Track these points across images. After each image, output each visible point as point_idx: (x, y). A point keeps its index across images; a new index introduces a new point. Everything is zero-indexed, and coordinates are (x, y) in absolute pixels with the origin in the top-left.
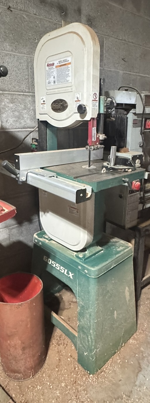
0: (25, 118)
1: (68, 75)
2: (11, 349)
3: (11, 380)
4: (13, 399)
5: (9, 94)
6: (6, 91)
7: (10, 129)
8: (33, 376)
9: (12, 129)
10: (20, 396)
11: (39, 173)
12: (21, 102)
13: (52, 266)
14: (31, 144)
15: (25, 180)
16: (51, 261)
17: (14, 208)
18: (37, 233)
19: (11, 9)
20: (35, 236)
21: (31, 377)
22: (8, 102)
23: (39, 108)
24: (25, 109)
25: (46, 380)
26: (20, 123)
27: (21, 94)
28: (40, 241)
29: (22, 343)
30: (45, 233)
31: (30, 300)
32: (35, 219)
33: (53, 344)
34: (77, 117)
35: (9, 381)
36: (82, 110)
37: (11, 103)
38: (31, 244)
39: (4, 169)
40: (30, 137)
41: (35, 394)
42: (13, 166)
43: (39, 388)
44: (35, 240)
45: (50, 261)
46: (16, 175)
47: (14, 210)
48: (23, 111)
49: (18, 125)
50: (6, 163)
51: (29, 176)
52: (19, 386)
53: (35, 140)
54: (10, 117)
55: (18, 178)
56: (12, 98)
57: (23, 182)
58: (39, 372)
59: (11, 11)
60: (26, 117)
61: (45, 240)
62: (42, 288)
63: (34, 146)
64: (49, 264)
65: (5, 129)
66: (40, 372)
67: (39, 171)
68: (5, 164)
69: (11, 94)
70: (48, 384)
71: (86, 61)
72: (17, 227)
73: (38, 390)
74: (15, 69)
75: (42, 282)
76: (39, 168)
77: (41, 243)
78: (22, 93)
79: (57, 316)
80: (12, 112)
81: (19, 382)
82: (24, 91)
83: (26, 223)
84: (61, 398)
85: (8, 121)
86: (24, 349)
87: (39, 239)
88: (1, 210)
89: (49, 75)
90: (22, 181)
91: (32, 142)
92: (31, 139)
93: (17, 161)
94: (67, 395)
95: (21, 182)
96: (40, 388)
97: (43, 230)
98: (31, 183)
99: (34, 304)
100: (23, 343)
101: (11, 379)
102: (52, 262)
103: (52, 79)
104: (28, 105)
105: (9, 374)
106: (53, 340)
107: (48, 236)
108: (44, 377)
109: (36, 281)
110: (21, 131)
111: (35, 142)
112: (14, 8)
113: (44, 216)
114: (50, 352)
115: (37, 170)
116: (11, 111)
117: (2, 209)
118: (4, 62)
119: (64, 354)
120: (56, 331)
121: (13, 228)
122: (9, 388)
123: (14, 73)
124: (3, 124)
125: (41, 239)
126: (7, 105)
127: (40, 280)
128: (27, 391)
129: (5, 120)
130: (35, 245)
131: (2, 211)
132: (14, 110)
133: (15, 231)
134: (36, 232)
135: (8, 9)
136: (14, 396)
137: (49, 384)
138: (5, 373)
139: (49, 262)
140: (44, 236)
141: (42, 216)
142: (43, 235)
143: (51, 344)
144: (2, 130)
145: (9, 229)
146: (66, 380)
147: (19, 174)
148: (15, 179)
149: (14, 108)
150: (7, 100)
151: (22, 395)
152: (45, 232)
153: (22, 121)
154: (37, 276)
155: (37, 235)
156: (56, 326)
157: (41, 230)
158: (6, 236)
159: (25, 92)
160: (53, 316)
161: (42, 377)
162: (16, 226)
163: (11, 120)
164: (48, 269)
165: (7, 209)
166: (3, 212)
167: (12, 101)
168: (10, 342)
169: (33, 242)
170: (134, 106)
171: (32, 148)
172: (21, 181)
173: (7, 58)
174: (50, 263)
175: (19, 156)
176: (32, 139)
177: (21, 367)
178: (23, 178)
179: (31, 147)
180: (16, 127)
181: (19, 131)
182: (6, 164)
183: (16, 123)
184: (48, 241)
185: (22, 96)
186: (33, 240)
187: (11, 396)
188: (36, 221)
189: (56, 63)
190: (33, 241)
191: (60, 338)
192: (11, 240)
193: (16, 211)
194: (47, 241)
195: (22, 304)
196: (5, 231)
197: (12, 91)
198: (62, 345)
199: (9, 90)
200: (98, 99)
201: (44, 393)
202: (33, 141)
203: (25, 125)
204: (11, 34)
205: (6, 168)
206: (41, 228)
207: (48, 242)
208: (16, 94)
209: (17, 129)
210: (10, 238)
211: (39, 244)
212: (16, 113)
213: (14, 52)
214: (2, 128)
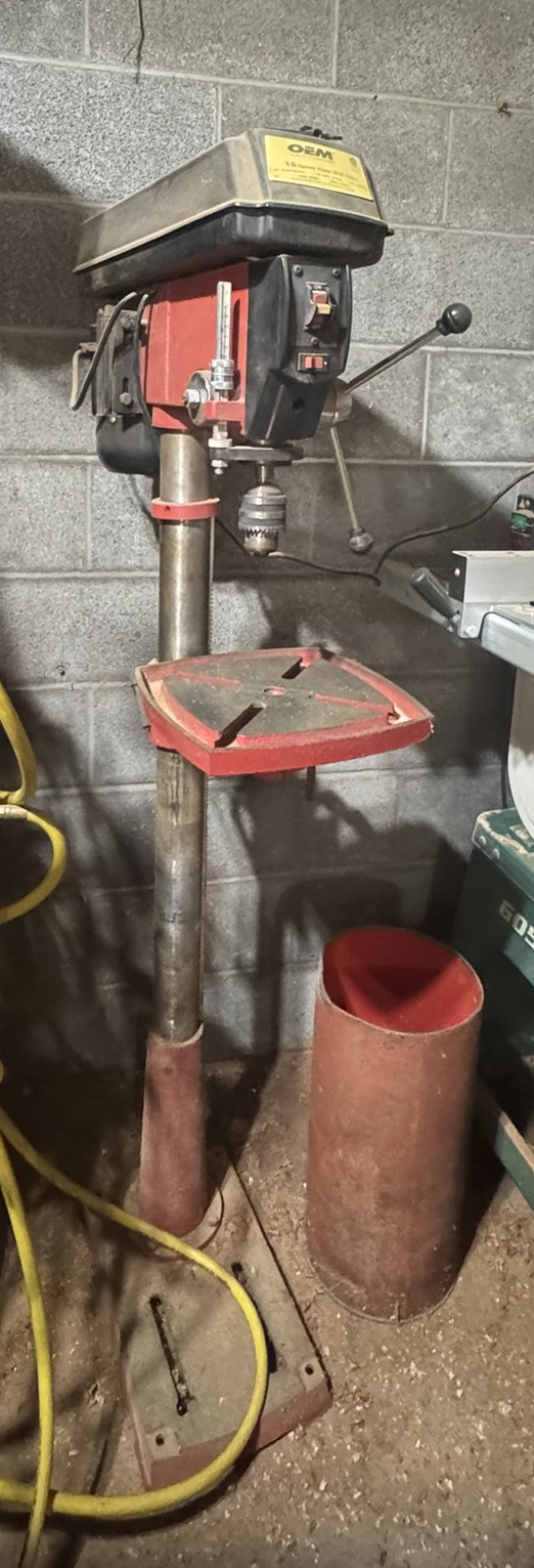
0: (507, 430)
2: (344, 1183)
3: (328, 1293)
4: (324, 1360)
5: (463, 354)
6: (459, 345)
7: (449, 460)
8: (400, 1318)
9: (458, 460)
10: (347, 1365)
11: (524, 619)
12: (497, 378)
13: (526, 943)
14: (514, 514)
15: (474, 634)
16: (525, 923)
17: (429, 715)
18: (488, 813)
19: (509, 110)
20: (482, 820)
21: (393, 1317)
22: (456, 379)
24: (508, 400)
25: (443, 1356)
26: (488, 443)
27: (504, 355)
28: (497, 843)
29: (381, 1176)
30: (517, 821)
31: (431, 1034)
32: (492, 765)
33: (488, 1238)
35: (318, 1294)
37: (466, 382)
38: (463, 847)
39: (414, 594)
40: (514, 493)
41: (398, 1386)
42: (444, 586)
43: (416, 1374)
44: (478, 834)
45: (521, 922)
46: (448, 614)
47: (424, 723)
48: (503, 407)
49: (478, 448)
50: (423, 575)
51: (490, 624)
52: (348, 1327)
53: (528, 503)
54: (457, 424)
55: (456, 627)
56: (473, 367)
57: (469, 641)
58: (424, 1316)
59: (509, 114)
60: (507, 426)
61: (515, 843)
62: (478, 1009)
63: (521, 522)
64: (518, 935)
65: (437, 460)
66: (429, 1316)
67: (523, 613)
68: (421, 578)
69: (471, 355)
70: (448, 1378)
72: (424, 775)
73: (412, 1379)
74: (494, 279)
75: (482, 990)
76: (527, 603)
77: (501, 853)
78: (507, 352)
79: (520, 1137)
80: (467, 408)
81: (352, 1313)
82: (514, 344)
83: (457, 769)
84: (489, 1452)
85: (450, 437)
86: (385, 1200)
87: (493, 833)
88: (390, 714)
90: (466, 637)
91: (518, 508)
92: (514, 498)
93: (457, 572)
94: (512, 1455)
95: (463, 639)
96: (420, 1374)
97: (513, 809)
98: (493, 649)
99: (444, 1056)
100: (385, 1178)
101: (326, 1288)
102: (527, 929)
104: (521, 386)
105: (322, 1267)
106: (492, 1224)
107: (528, 833)
108: (436, 1341)
109: (463, 980)
110: (486, 468)
111: (527, 508)
112: (518, 107)
113: (523, 763)
114: (473, 1264)
115: (518, 609)
116: (462, 406)
117: (392, 712)
118: (463, 262)
119: (526, 1296)
120: (506, 1195)
121: (412, 778)
122: (316, 1319)
123: (491, 291)
124: (433, 444)
125: (501, 838)
126: (455, 385)
127: (478, 978)
128: (374, 1360)
129: (441, 432)
130: (477, 853)
131: (391, 717)
132: (473, 402)
133: (415, 788)
134: (488, 810)
135: (501, 110)
136: (326, 1351)
137: (451, 1376)
138: (312, 1261)
139: (519, 926)
140: (512, 828)
141: (516, 763)
142: (512, 825)
143: (482, 1233)
144: (428, 463)
145: (398, 777)
146: (519, 1399)
147: (458, 612)
148: (443, 628)
149: (474, 396)
150: (457, 371)
151: (353, 1365)
152: (519, 817)
153: (493, 437)
154: (467, 963)
155: (488, 819)
156: (511, 1176)
157: (505, 806)
158: (386, 799)
159: (518, 348)
160: (503, 1131)
161: (433, 1338)
162: (423, 771)
163: (458, 434)
164: (511, 952)
165: (407, 712)
166: (395, 722)
167: (470, 376)
168: (346, 1156)
169: (470, 842)
171: (513, 527)
172: (462, 635)
173: (476, 248)
174: (521, 932)
175: (465, 558)
176: (520, 498)
177: (364, 1263)
178: (470, 630)
179: (512, 524)
180: (471, 454)
181: (477, 468)
182: (424, 579)
183: (475, 442)
184: (526, 852)
185: (504, 359)
186: (471, 836)
187: (318, 1346)
188: (493, 772)
190: (473, 839)
191: (519, 1227)
192: (400, 814)
193: (432, 726)
194: (522, 850)
195: (403, 1037)
196: (386, 779)
197: (475, 346)
198: (522, 1259)
199: (467, 343)
201: (429, 1402)
202: (522, 505)
203: (503, 451)
204: (498, 181)
205: (423, 590)
206: (508, 798)
207: (525, 855)
208: (486, 355)
209: (476, 460)
210: (396, 807)
211: (490, 852)
212: (481, 413)
213: (501, 231)
214: (429, 456)
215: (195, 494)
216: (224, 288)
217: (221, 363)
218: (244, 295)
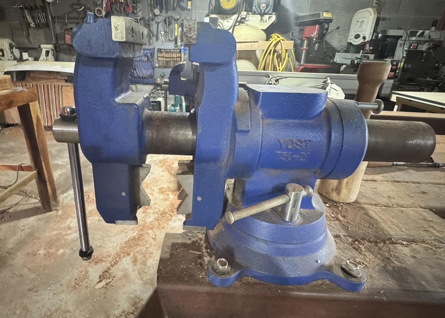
1: (363, 25)
15: (336, 61)
23: (350, 37)
24: (344, 38)
34: (362, 41)
36: (364, 38)
55: (334, 60)
60: (343, 42)
71: (369, 24)
82: (345, 30)
89: (356, 25)
93: (335, 55)
95: (334, 62)
98: (338, 62)
103: (357, 27)
148: (332, 61)
149: (339, 37)
163: (336, 43)
170: (401, 37)
189: (360, 21)
200: (372, 34)
205: (330, 56)
212: (339, 40)
214: (332, 46)
215: (306, 47)
216: (317, 25)
217: (316, 32)
218: (319, 26)
